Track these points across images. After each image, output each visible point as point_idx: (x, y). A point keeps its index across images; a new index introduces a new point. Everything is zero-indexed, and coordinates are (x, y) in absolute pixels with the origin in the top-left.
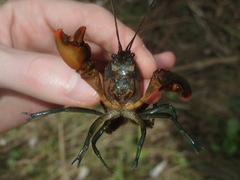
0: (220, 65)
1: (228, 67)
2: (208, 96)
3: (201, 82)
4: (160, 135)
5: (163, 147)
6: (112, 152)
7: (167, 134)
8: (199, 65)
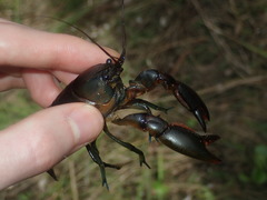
0: (243, 86)
1: (251, 88)
2: (232, 122)
3: (224, 107)
4: (182, 168)
5: (186, 181)
6: (130, 190)
7: (189, 166)
8: (220, 88)
